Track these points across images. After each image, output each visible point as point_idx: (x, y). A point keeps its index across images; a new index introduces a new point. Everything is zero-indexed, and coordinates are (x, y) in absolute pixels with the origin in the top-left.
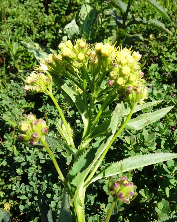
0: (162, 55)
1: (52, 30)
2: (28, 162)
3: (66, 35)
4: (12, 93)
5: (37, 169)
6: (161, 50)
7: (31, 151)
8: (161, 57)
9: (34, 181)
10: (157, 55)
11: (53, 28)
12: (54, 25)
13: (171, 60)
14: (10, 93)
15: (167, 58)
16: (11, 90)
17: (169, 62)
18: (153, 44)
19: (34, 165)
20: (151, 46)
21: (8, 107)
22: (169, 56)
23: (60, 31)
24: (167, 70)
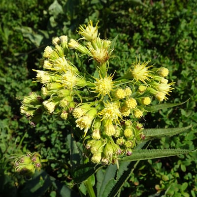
0: (142, 25)
1: (36, 12)
2: (50, 130)
3: (52, 15)
4: (15, 75)
5: (58, 133)
6: (140, 21)
7: (50, 121)
8: (141, 27)
9: (58, 144)
10: (137, 25)
11: (36, 10)
12: (37, 7)
13: (150, 29)
14: (12, 76)
15: (146, 28)
16: (13, 73)
17: (148, 30)
18: (133, 16)
19: (56, 132)
20: (131, 19)
21: (18, 88)
22: (148, 25)
23: (45, 12)
24: (148, 37)
